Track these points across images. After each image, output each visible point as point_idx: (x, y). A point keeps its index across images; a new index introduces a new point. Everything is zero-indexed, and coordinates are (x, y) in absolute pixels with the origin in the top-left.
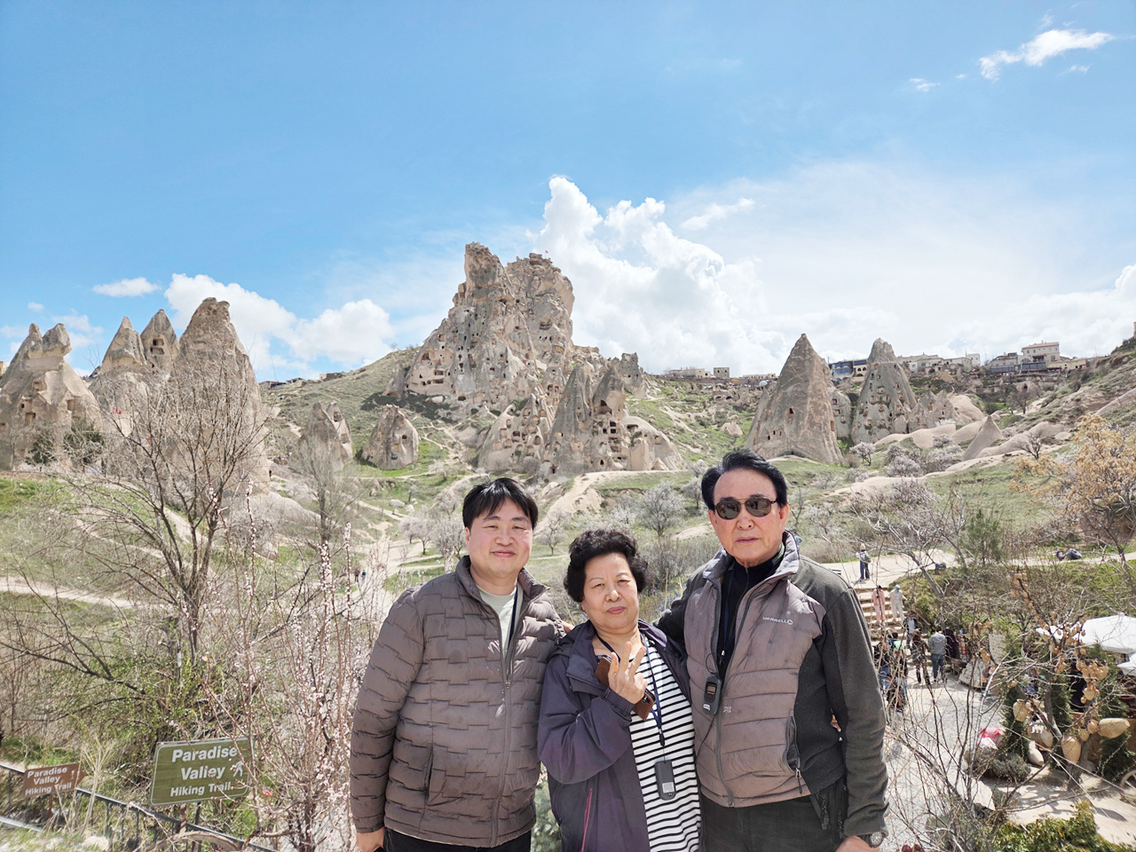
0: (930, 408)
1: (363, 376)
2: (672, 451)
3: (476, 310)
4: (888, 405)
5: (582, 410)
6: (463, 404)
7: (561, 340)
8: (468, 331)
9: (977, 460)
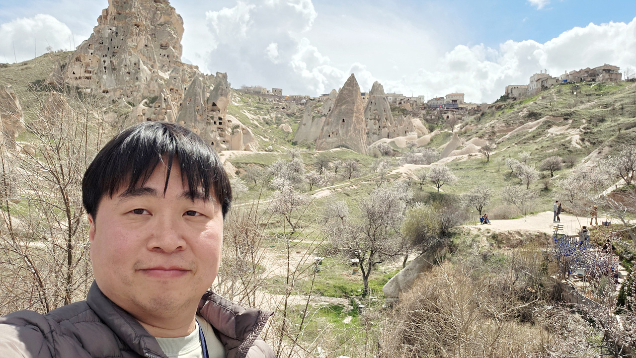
2: (253, 139)
3: (117, 29)
4: (379, 121)
5: (199, 108)
6: (107, 95)
7: (175, 57)
8: (111, 44)
9: (454, 158)
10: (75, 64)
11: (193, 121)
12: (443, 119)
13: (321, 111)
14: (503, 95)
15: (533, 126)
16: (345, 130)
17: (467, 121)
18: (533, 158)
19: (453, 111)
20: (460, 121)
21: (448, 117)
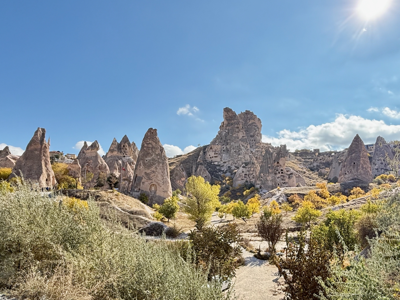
2: (303, 180)
3: (228, 131)
4: (384, 160)
6: (225, 164)
7: (258, 140)
8: (226, 138)
10: (210, 151)
11: (267, 173)
16: (355, 169)
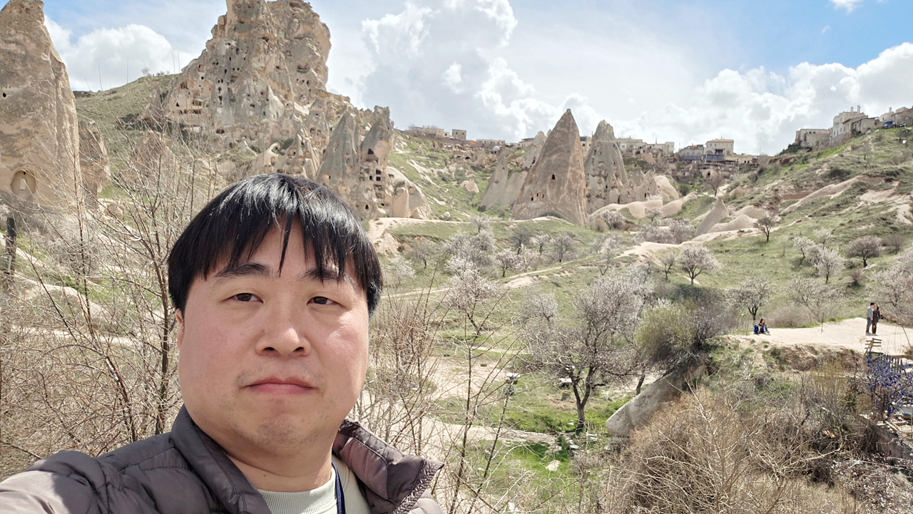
0: (638, 185)
1: (115, 98)
2: (423, 202)
3: (237, 44)
4: (605, 178)
5: (350, 156)
6: (222, 137)
7: (318, 84)
8: (229, 64)
9: (718, 234)
10: (179, 92)
11: (341, 174)
12: (702, 177)
13: (521, 163)
14: (791, 144)
15: (836, 190)
16: (555, 190)
17: (738, 180)
18: (835, 238)
19: (717, 166)
20: (726, 180)
21: (709, 174)
